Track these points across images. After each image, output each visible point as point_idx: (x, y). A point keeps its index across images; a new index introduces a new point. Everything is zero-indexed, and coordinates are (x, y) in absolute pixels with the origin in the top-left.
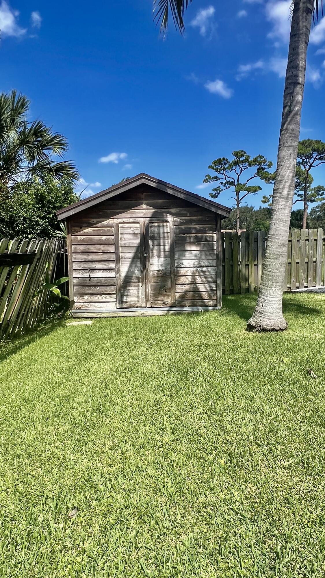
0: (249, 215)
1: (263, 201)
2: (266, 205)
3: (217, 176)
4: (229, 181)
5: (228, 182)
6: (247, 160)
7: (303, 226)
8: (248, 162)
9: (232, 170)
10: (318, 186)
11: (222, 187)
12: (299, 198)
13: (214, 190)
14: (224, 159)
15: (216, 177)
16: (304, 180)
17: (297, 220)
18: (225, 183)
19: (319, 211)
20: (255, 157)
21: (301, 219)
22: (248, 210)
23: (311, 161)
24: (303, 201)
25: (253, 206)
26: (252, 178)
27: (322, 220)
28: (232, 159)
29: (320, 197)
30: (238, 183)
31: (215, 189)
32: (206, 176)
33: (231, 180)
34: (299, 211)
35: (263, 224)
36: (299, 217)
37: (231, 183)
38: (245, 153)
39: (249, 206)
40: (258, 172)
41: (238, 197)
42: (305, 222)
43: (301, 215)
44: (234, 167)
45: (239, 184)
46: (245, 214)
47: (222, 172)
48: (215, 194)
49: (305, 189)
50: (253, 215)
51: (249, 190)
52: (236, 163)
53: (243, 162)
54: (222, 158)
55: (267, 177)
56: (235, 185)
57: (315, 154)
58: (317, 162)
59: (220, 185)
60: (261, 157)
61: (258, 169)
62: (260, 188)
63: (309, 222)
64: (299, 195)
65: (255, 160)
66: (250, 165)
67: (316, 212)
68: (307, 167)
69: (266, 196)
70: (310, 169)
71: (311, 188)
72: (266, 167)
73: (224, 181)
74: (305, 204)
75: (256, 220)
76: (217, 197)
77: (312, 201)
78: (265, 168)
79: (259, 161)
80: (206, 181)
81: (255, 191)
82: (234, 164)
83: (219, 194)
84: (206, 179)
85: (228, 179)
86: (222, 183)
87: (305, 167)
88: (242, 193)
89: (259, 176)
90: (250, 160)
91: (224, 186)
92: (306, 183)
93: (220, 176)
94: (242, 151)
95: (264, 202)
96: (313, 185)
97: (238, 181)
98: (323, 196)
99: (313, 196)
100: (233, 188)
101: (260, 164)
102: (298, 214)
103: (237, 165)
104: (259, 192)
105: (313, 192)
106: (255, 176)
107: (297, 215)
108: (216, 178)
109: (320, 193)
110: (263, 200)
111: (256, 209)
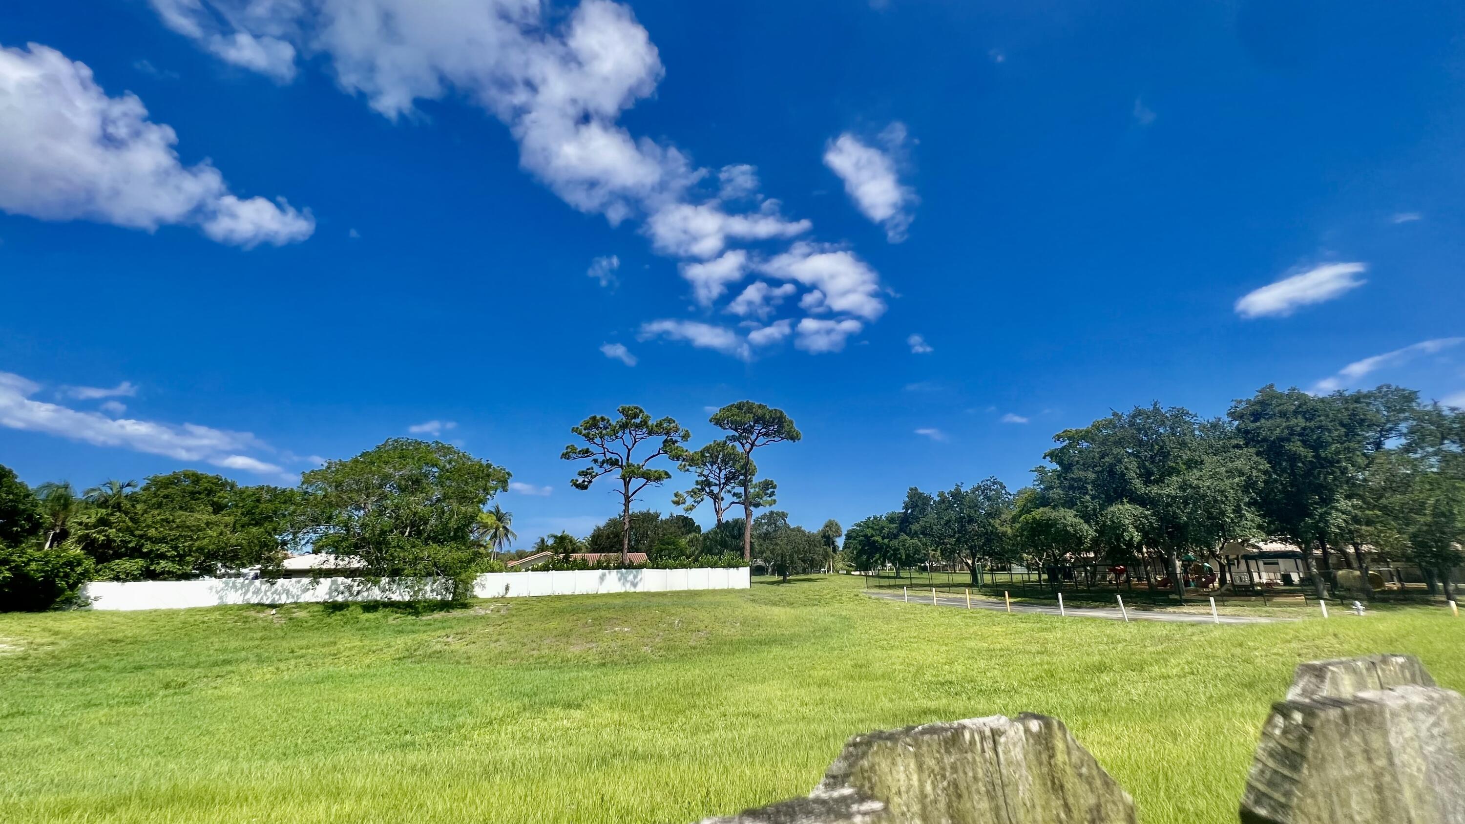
0: (651, 527)
1: (674, 502)
2: (679, 511)
3: (588, 449)
4: (611, 459)
5: (608, 460)
6: (644, 423)
7: (744, 548)
8: (647, 427)
9: (617, 438)
10: (763, 480)
11: (596, 469)
12: (735, 499)
13: (580, 474)
14: (603, 419)
15: (587, 451)
16: (742, 469)
17: (734, 537)
18: (603, 462)
19: (765, 523)
20: (659, 420)
21: (741, 535)
22: (649, 518)
23: (753, 437)
24: (743, 504)
25: (659, 512)
26: (654, 456)
27: (771, 539)
28: (616, 419)
29: (769, 499)
30: (627, 463)
31: (583, 472)
32: (568, 447)
33: (614, 457)
34: (736, 522)
35: (673, 543)
36: (736, 532)
37: (614, 463)
38: (641, 411)
39: (651, 512)
40: (664, 446)
41: (627, 489)
42: (748, 541)
43: (740, 529)
44: (620, 434)
45: (629, 465)
46: (645, 524)
47: (598, 440)
48: (584, 481)
49: (744, 484)
50: (659, 528)
51: (648, 476)
52: (624, 426)
53: (638, 426)
54: (598, 417)
55: (681, 456)
56: (621, 466)
57: (758, 427)
58: (761, 440)
59: (593, 465)
60: (670, 421)
61: (666, 441)
62: (668, 476)
63: (753, 541)
64: (734, 495)
65: (659, 425)
66: (651, 433)
67: (760, 524)
68: (748, 447)
69: (680, 493)
70: (751, 449)
71: (754, 483)
72: (679, 439)
73: (601, 458)
74: (746, 509)
75: (664, 535)
76: (586, 488)
77: (757, 505)
78: (676, 441)
79: (664, 429)
80: (566, 456)
81: (658, 479)
82: (620, 426)
83: (590, 482)
84: (567, 453)
85: (608, 455)
86: (595, 461)
87: (743, 445)
88: (635, 483)
89: (666, 452)
90: (650, 423)
91: (601, 467)
92: (745, 475)
93: (593, 448)
94: (637, 408)
95: (677, 503)
96: (756, 480)
97: (628, 459)
98: (773, 497)
99: (758, 496)
100: (617, 473)
101: (668, 433)
102: (735, 526)
103: (627, 431)
104: (665, 481)
105: (757, 490)
106: (659, 453)
107: (733, 528)
108: (586, 453)
109: (769, 492)
110: (675, 499)
111: (664, 516)
